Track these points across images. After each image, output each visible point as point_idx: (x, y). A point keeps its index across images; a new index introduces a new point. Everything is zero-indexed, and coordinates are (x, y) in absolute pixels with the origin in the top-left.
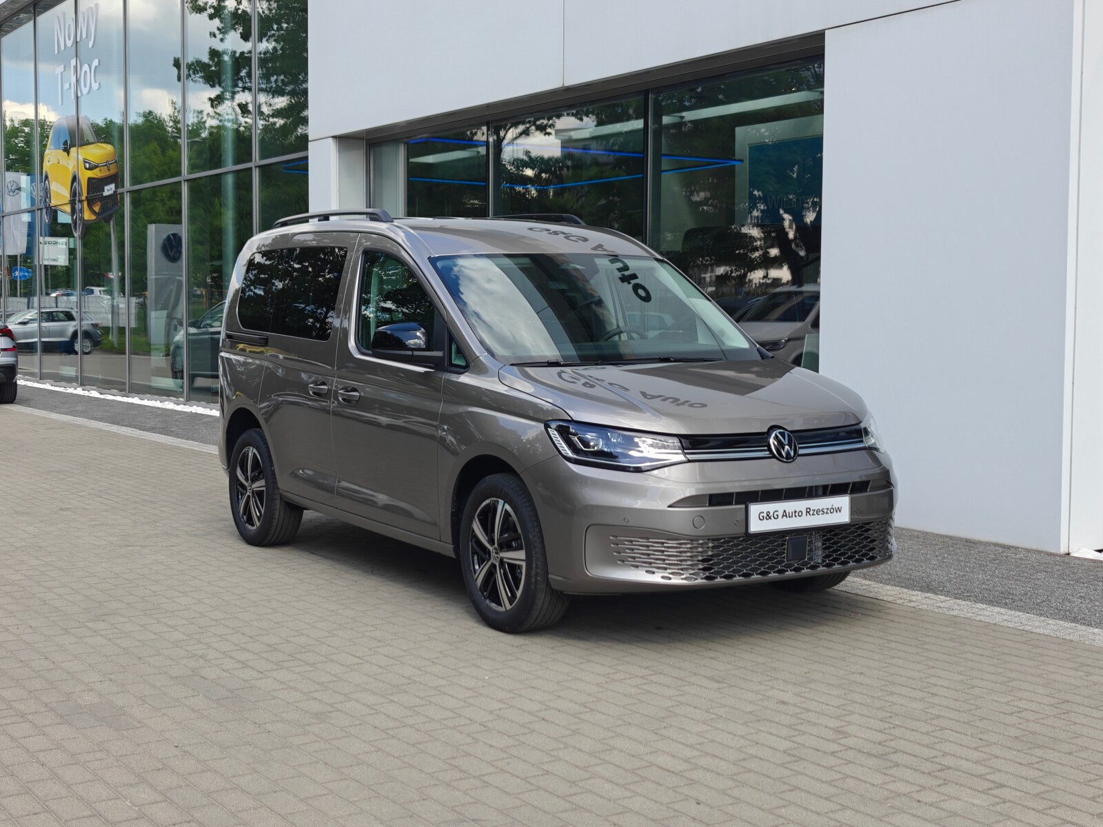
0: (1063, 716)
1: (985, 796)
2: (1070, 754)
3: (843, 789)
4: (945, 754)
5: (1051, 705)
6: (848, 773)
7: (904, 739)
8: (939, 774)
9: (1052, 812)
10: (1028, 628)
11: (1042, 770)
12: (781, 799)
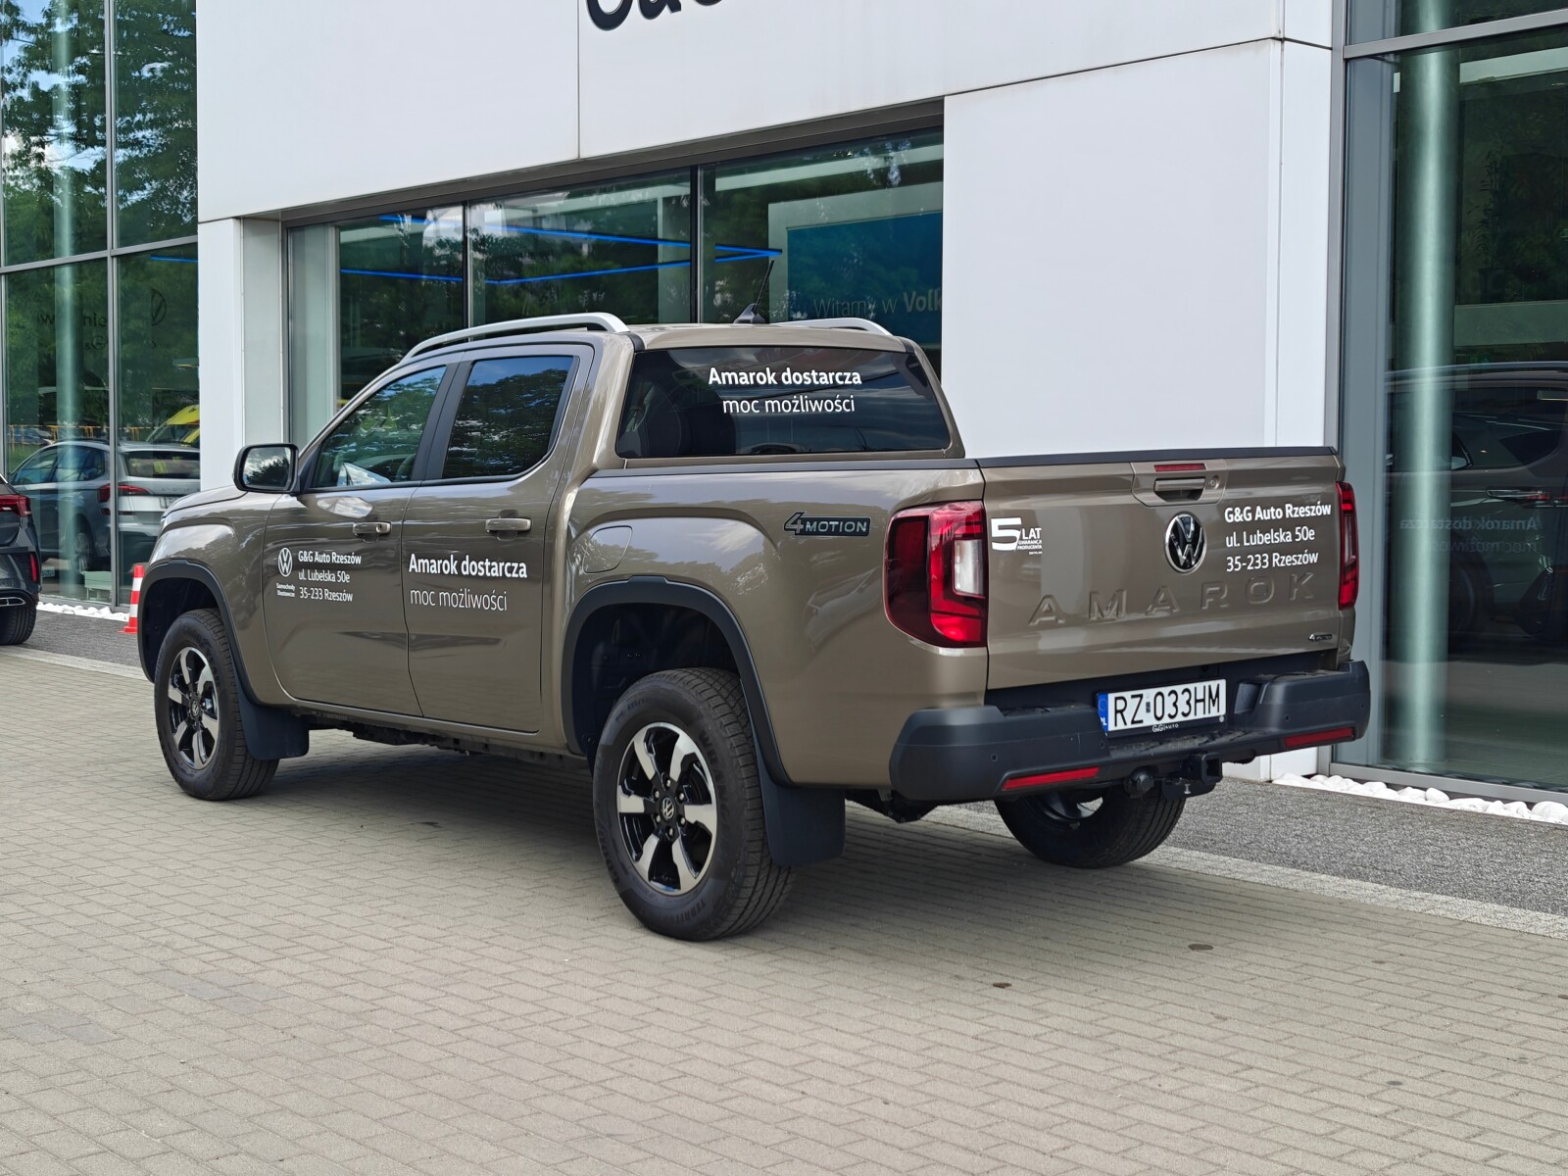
0: (1305, 982)
1: (1233, 1081)
2: (1322, 1026)
3: (1059, 1079)
4: (1173, 1033)
5: (1289, 970)
6: (1060, 1059)
7: (1119, 1017)
8: (1172, 1057)
9: (1315, 1094)
10: (1239, 876)
11: (1293, 1048)
12: (987, 1093)
